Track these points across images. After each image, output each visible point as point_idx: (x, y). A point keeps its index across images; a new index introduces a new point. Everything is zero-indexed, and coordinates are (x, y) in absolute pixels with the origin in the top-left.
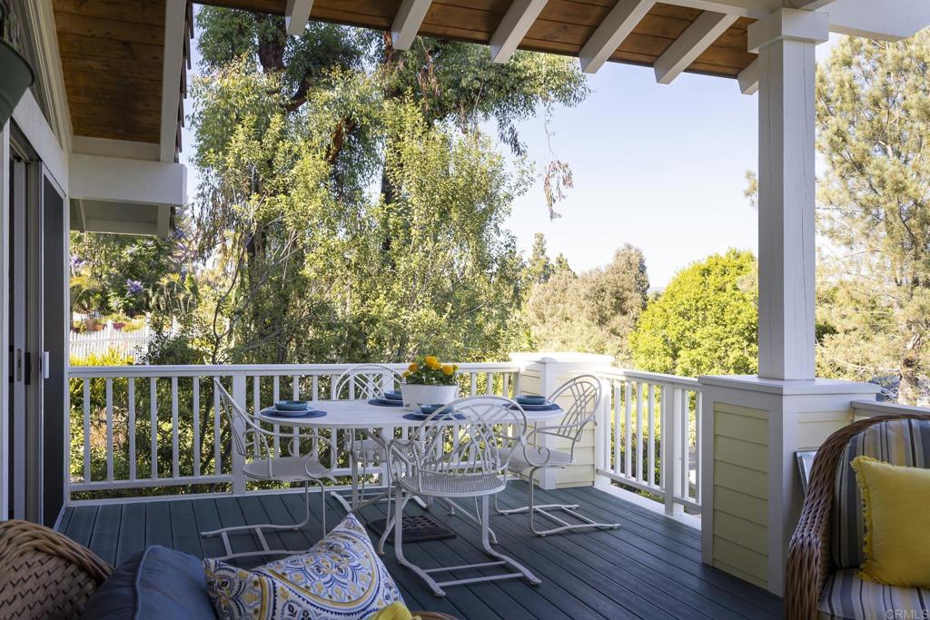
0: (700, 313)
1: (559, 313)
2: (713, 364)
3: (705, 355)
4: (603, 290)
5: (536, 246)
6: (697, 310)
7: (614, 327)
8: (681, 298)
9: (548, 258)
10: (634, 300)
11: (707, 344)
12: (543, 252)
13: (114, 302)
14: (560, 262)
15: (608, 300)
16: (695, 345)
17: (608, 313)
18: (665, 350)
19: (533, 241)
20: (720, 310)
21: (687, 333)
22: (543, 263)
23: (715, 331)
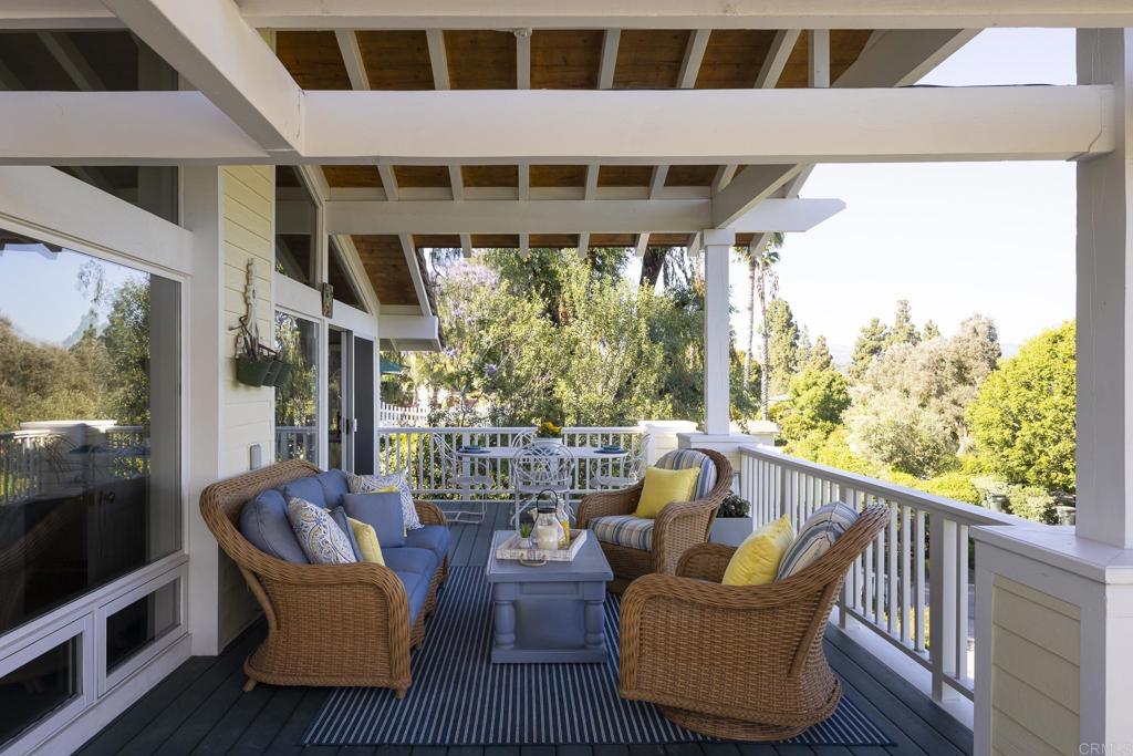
0: (1045, 383)
1: (898, 384)
2: (1059, 437)
3: (1050, 427)
4: (942, 360)
5: (900, 314)
6: (1041, 378)
7: (955, 397)
8: (1025, 366)
9: (913, 326)
10: (978, 368)
11: (1050, 415)
12: (908, 320)
13: (476, 383)
14: (930, 329)
15: (950, 370)
16: (1038, 417)
17: (949, 384)
18: (1003, 422)
19: (895, 308)
20: (1069, 379)
21: (1028, 405)
22: (907, 330)
23: (1062, 401)
